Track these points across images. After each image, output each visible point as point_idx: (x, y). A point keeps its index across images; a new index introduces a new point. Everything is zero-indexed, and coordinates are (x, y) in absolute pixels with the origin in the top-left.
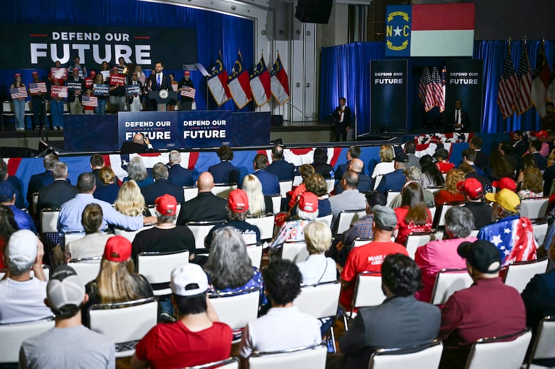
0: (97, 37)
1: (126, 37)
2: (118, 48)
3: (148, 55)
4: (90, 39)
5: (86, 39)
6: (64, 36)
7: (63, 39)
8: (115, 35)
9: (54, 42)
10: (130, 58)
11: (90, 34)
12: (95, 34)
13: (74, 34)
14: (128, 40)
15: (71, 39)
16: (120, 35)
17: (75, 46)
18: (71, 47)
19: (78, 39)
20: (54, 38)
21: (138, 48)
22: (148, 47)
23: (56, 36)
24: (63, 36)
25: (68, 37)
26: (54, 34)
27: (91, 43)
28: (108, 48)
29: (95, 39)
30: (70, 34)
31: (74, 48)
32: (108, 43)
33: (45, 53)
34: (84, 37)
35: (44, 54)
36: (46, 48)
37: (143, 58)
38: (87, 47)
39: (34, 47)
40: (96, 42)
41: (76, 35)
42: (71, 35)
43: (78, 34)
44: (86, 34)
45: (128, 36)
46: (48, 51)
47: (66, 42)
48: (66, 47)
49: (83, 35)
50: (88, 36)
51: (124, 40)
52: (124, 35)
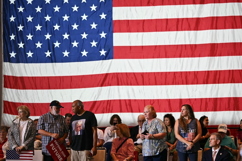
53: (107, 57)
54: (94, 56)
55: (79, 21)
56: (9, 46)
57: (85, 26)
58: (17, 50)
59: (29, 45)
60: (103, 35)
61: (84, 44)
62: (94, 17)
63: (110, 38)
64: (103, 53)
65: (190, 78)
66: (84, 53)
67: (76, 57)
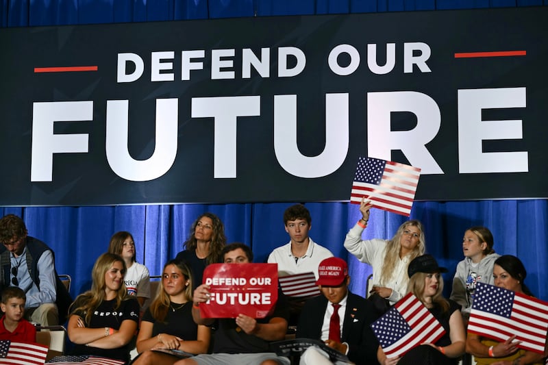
0: (292, 61)
1: (418, 56)
2: (380, 105)
3: (513, 130)
4: (265, 72)
5: (246, 74)
6: (160, 66)
7: (156, 77)
8: (372, 49)
9: (121, 92)
10: (430, 147)
11: (266, 52)
12: (283, 52)
13: (200, 54)
14: (425, 69)
15: (186, 76)
16: (391, 48)
17: (201, 107)
18: (184, 110)
19: (216, 75)
20: (122, 77)
21: (471, 101)
22: (515, 97)
23: (130, 67)
24: (156, 66)
25: (177, 70)
26: (123, 58)
27: (268, 88)
28: (337, 106)
29: (283, 72)
30: (187, 55)
31: (195, 114)
32: (339, 84)
33: (85, 138)
34: (238, 67)
35: (79, 144)
36: (89, 116)
37: (490, 146)
38: (250, 106)
39: (45, 114)
40: (285, 86)
41: (207, 61)
42: (190, 62)
43: (216, 54)
44: (248, 55)
45: (426, 50)
46: (96, 129)
47: (165, 90)
48: (166, 111)
49: (238, 60)
50: (256, 63)
51: (408, 69)
52: (409, 47)
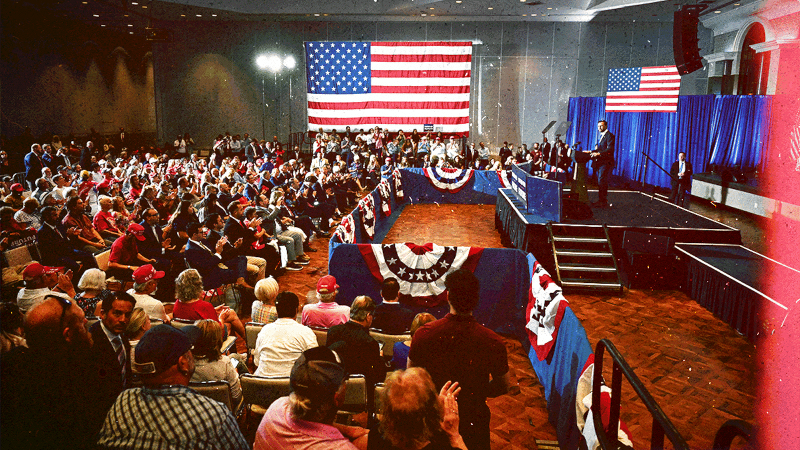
53: (368, 92)
54: (360, 91)
55: (351, 70)
56: (310, 84)
57: (355, 73)
58: (315, 86)
59: (323, 84)
60: (365, 79)
61: (354, 84)
62: (360, 67)
63: (369, 81)
64: (365, 89)
65: (420, 105)
66: (355, 89)
67: (350, 91)
